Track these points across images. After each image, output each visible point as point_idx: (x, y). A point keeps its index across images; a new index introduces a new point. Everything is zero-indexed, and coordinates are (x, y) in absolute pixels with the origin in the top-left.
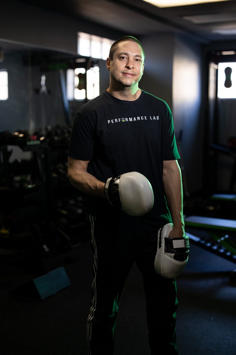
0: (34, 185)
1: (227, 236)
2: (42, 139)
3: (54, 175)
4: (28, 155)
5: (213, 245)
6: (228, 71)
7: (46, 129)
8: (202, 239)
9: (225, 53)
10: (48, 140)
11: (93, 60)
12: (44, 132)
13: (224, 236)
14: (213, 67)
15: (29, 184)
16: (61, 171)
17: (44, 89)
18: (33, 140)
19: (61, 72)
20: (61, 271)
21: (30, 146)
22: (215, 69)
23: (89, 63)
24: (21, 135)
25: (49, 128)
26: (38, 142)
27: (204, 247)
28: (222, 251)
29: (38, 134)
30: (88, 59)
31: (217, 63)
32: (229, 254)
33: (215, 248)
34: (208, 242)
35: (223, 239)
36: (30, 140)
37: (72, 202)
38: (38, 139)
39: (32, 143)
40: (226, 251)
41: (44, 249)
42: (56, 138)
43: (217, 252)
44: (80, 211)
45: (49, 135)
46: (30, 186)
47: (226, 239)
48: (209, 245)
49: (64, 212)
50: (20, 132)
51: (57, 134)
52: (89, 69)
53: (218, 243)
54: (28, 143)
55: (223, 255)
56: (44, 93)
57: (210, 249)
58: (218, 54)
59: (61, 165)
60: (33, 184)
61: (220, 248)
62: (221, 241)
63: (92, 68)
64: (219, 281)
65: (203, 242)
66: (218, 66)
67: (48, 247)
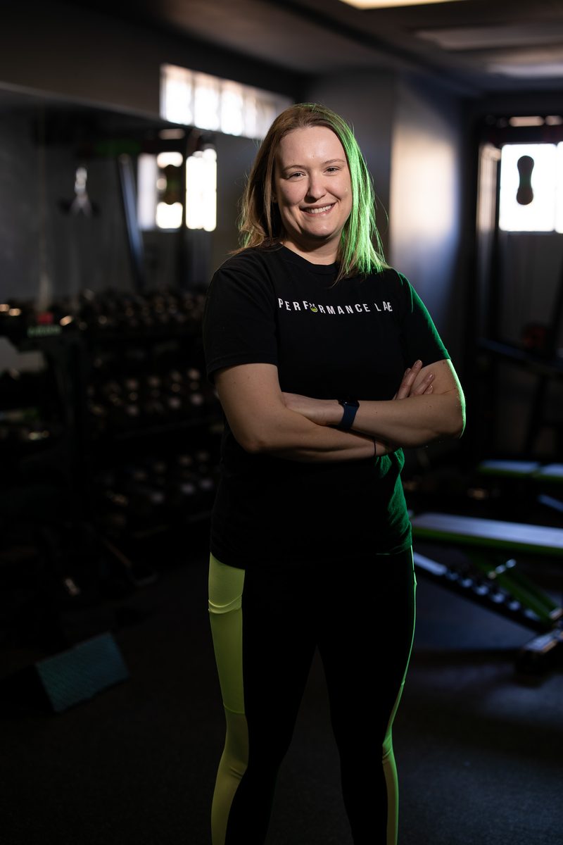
0: (44, 435)
1: (511, 563)
2: (66, 321)
3: (98, 410)
4: (33, 361)
5: (478, 583)
6: (525, 165)
7: (82, 298)
8: (451, 569)
9: (520, 122)
10: (82, 325)
11: (201, 134)
12: (75, 306)
13: (503, 563)
14: (488, 154)
15: (32, 430)
16: (115, 400)
17: (82, 201)
18: (44, 324)
19: (125, 161)
20: (106, 644)
21: (36, 338)
22: (494, 161)
23: (191, 140)
24: (15, 312)
25: (89, 295)
26: (55, 330)
27: (455, 588)
28: (499, 598)
29: (57, 311)
30: (188, 130)
31: (499, 146)
32: (515, 606)
33: (482, 590)
34: (465, 576)
35: (501, 569)
36: (35, 325)
37: (140, 475)
38: (57, 321)
39: (39, 331)
40: (509, 599)
41: (66, 589)
42: (103, 321)
43: (486, 602)
44: (158, 497)
45: (86, 312)
46: (34, 436)
47: (509, 572)
48: (467, 583)
49: (120, 499)
50: (12, 305)
51: (105, 311)
52: (191, 154)
53: (488, 580)
54: (32, 332)
55: (502, 610)
56: (81, 211)
57: (470, 594)
58: (502, 123)
59: (114, 387)
60: (40, 430)
61: (494, 591)
62: (499, 576)
63: (198, 153)
64: (490, 671)
65: (453, 576)
66: (501, 152)
67: (77, 583)
